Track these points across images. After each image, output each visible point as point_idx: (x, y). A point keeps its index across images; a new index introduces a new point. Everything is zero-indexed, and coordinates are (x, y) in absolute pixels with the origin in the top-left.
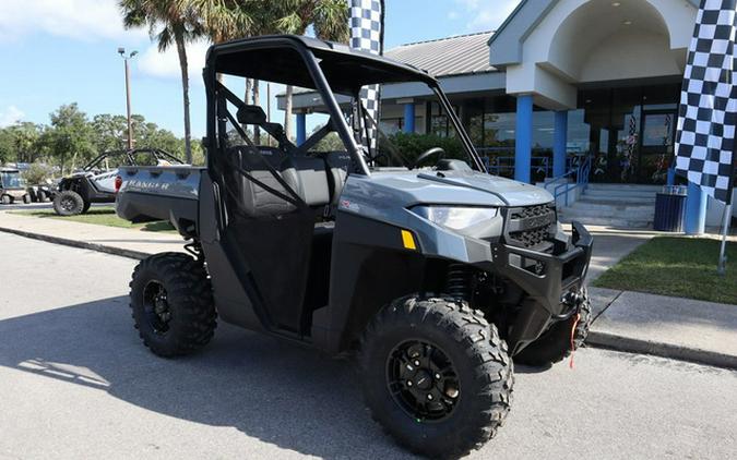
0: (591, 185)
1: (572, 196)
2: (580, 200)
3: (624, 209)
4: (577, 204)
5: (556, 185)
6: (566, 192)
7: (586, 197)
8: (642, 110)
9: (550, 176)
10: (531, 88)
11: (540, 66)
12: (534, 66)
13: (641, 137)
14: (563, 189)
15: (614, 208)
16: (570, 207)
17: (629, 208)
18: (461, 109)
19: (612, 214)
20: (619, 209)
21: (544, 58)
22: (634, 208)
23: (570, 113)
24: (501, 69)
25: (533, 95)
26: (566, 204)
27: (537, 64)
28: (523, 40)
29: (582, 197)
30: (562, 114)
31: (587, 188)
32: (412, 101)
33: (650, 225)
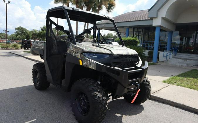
0: (178, 53)
1: (172, 56)
2: (174, 58)
3: (186, 61)
4: (173, 58)
5: (167, 53)
6: (170, 55)
7: (176, 57)
8: (196, 32)
9: (166, 50)
10: (160, 24)
11: (163, 18)
12: (161, 18)
13: (195, 40)
14: (169, 54)
15: (183, 60)
16: (171, 59)
17: (188, 61)
18: (143, 30)
19: (182, 62)
20: (185, 61)
21: (164, 16)
22: (189, 61)
23: (173, 32)
24: (152, 19)
25: (160, 26)
26: (170, 58)
27: (162, 18)
28: (158, 11)
29: (175, 57)
30: (171, 33)
31: (177, 54)
32: (128, 27)
33: (194, 66)
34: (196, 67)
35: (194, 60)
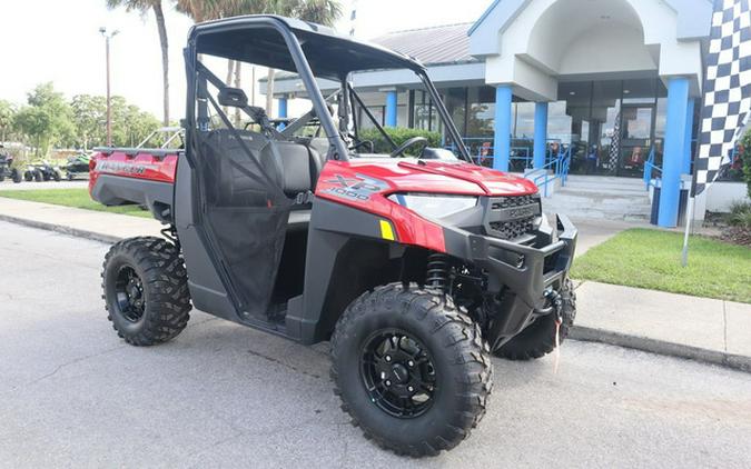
0: (571, 177)
1: (551, 187)
2: (559, 192)
3: (601, 201)
4: (556, 196)
5: (535, 177)
6: (546, 183)
7: (565, 189)
8: (622, 104)
9: (531, 167)
10: (509, 79)
11: (519, 57)
12: (513, 57)
14: (543, 180)
15: (591, 201)
16: (551, 198)
17: (606, 201)
19: (589, 206)
20: (596, 202)
21: (523, 50)
22: (610, 201)
23: (550, 104)
24: (481, 60)
25: (512, 86)
26: (546, 196)
27: (516, 56)
28: (503, 31)
29: (562, 189)
30: (543, 105)
31: (566, 179)
32: (394, 89)
33: (626, 218)
34: (632, 219)
35: (622, 197)
